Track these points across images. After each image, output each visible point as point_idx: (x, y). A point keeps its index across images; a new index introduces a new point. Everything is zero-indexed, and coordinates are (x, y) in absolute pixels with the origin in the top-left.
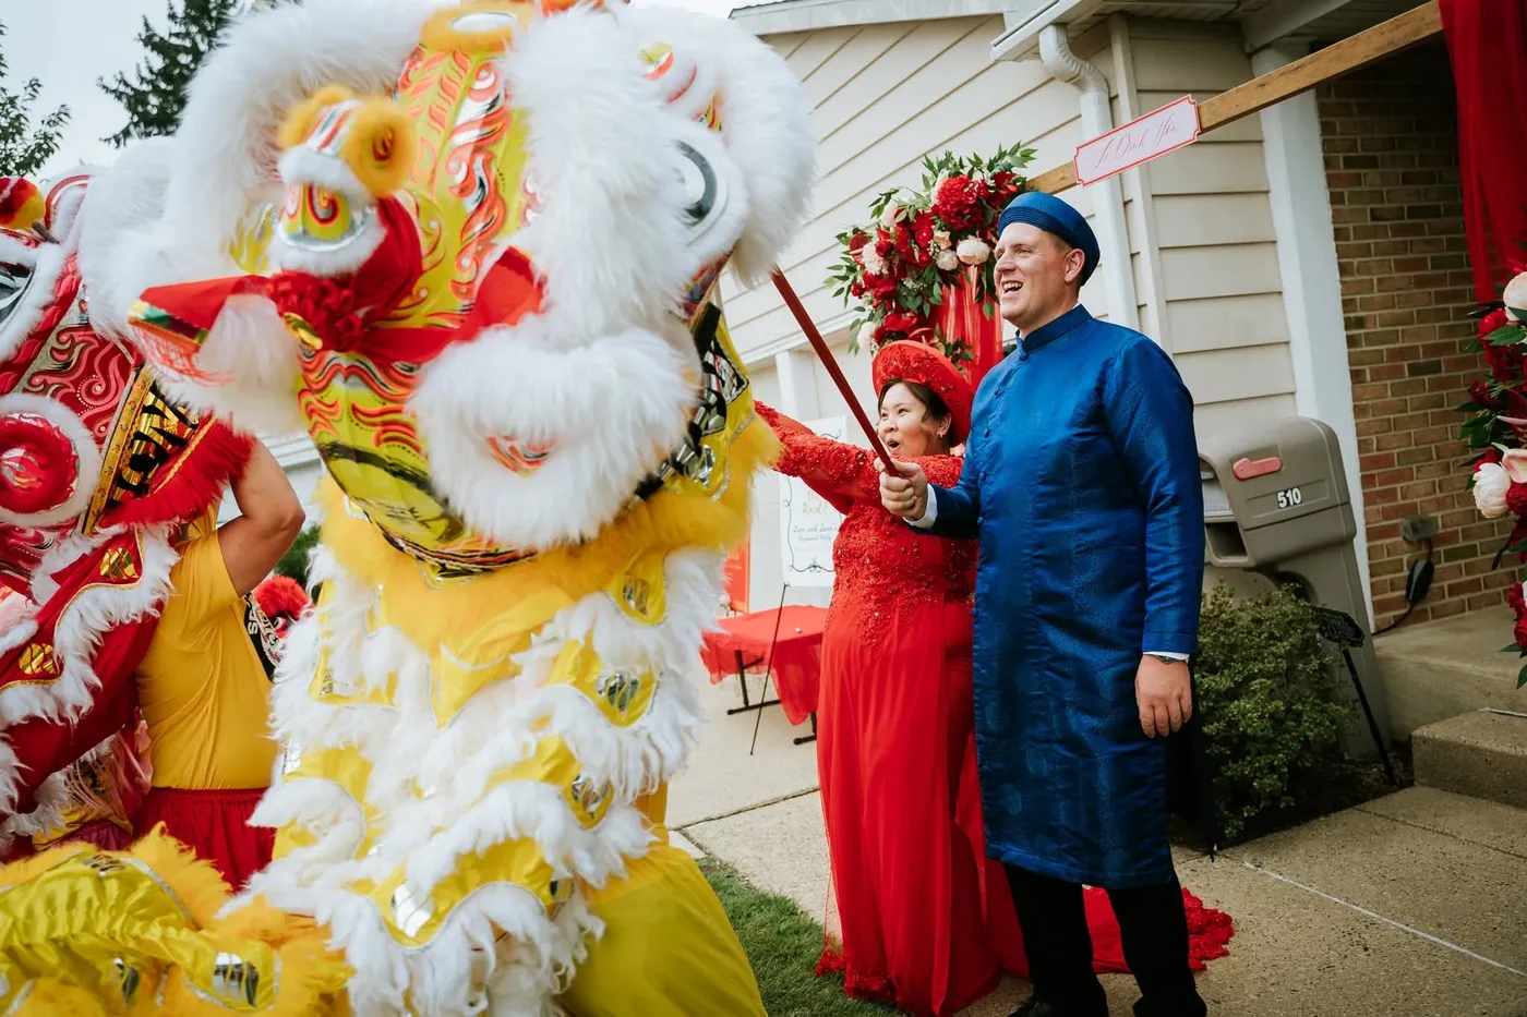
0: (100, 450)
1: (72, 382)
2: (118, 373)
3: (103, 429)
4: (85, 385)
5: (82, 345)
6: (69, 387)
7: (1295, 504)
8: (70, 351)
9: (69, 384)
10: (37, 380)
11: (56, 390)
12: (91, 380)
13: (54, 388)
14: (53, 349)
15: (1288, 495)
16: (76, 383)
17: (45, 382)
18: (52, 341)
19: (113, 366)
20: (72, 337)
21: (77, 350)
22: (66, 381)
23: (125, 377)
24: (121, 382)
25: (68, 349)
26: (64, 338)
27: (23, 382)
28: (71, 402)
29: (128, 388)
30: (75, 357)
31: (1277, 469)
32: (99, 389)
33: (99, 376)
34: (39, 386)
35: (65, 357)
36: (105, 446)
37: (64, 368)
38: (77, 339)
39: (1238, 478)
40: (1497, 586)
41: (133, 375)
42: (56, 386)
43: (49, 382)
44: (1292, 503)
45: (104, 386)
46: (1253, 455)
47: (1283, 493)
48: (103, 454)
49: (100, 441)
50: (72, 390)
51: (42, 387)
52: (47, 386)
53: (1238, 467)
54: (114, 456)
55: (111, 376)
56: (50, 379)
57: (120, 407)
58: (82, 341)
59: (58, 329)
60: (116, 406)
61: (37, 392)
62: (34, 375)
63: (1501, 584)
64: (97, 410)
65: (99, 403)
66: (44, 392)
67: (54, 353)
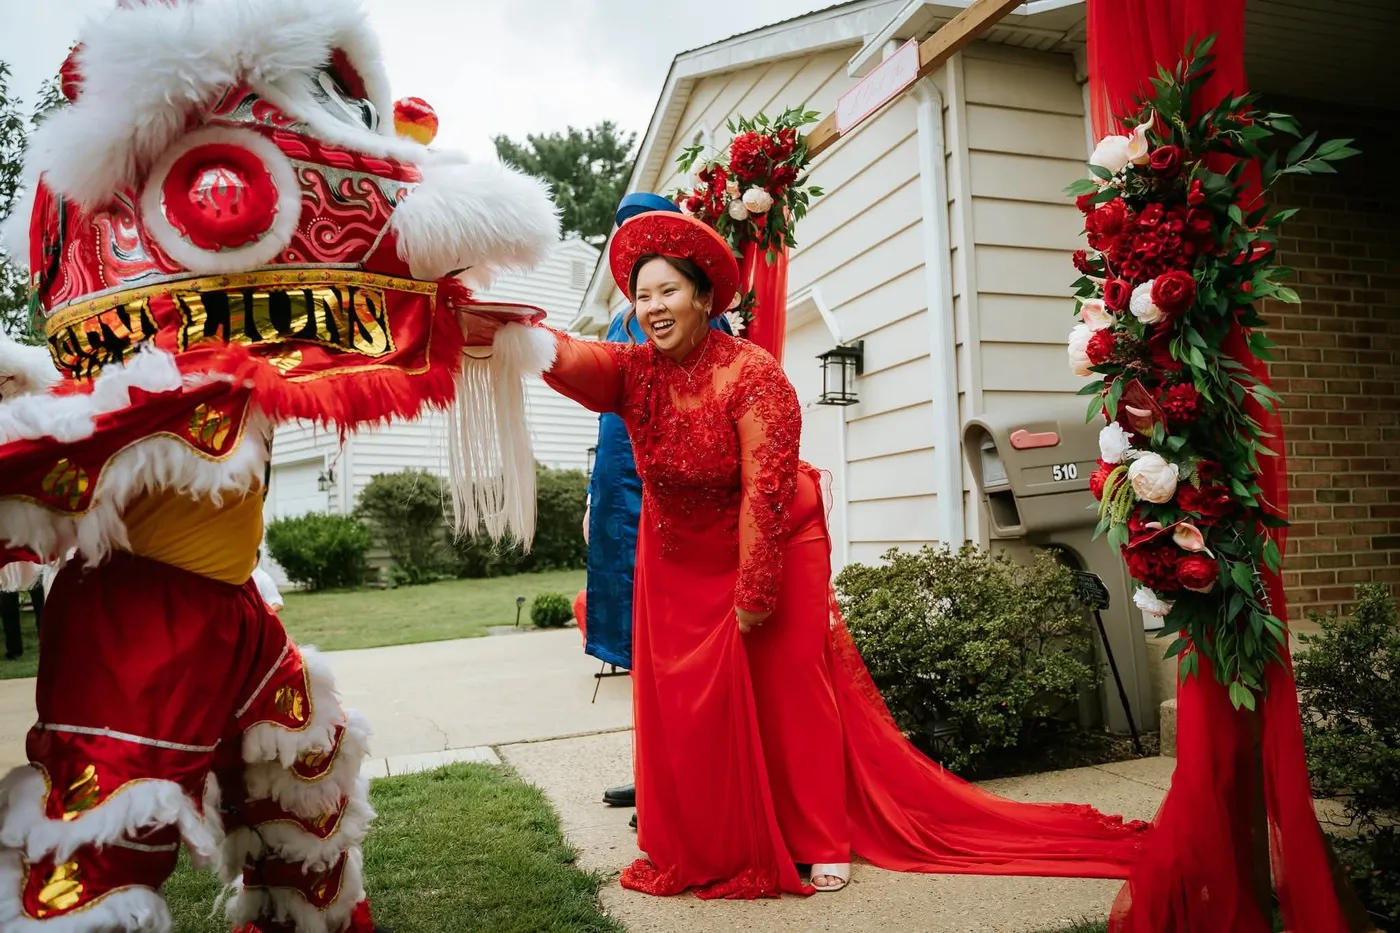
0: (270, 263)
1: (325, 209)
2: (350, 250)
3: (292, 256)
4: (330, 223)
5: (366, 205)
6: (318, 209)
7: (1070, 478)
8: (355, 195)
9: (321, 209)
10: (312, 177)
11: (311, 198)
12: (334, 226)
13: (310, 194)
14: (350, 180)
15: (1065, 469)
16: (325, 213)
17: (314, 184)
18: (356, 176)
19: (355, 243)
20: (369, 192)
21: (359, 202)
22: (324, 204)
23: (349, 258)
24: (342, 257)
25: (358, 194)
26: (366, 186)
27: (303, 165)
28: (306, 216)
29: (340, 265)
30: (352, 202)
31: (1054, 443)
32: (327, 238)
33: (340, 232)
34: (307, 180)
35: (348, 194)
36: (275, 265)
37: (336, 196)
38: (369, 199)
39: (1015, 448)
40: (1296, 602)
41: (353, 265)
42: (315, 196)
43: (315, 189)
44: (1067, 477)
45: (333, 242)
46: (1031, 427)
47: (1059, 467)
48: (270, 267)
49: (279, 259)
50: (317, 213)
51: (307, 183)
52: (310, 187)
53: (1014, 437)
54: (270, 278)
55: (347, 244)
56: (318, 188)
57: (319, 264)
58: (368, 203)
59: (371, 177)
60: (319, 261)
61: (300, 182)
62: (316, 172)
63: (1301, 601)
64: (307, 243)
65: (315, 243)
66: (304, 187)
67: (347, 182)
